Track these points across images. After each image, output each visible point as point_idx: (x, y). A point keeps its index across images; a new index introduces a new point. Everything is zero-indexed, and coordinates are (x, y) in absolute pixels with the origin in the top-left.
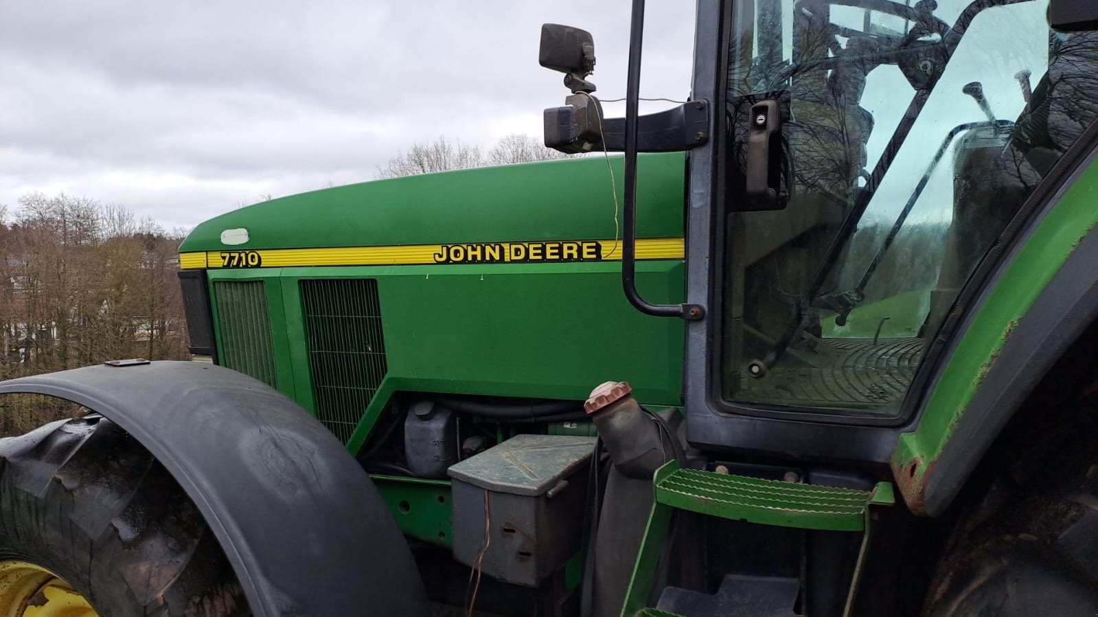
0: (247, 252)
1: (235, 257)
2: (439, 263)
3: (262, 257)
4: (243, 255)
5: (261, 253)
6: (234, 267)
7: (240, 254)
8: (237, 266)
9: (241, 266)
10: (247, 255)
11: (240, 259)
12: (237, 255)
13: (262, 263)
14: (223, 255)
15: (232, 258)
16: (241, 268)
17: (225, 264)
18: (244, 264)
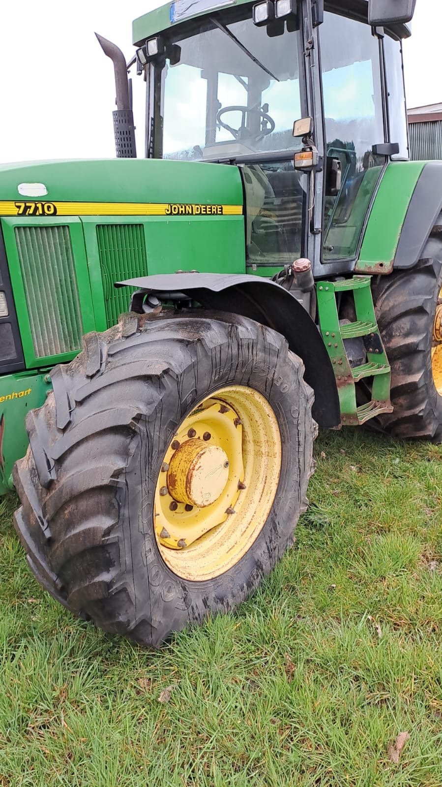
0: (43, 203)
1: (31, 206)
2: (167, 215)
3: (57, 208)
4: (39, 205)
5: (56, 204)
6: (30, 215)
7: (36, 204)
8: (34, 214)
9: (37, 214)
10: (43, 206)
11: (36, 209)
12: (33, 205)
13: (58, 212)
14: (17, 204)
15: (26, 208)
16: (37, 216)
17: (21, 212)
18: (41, 212)
